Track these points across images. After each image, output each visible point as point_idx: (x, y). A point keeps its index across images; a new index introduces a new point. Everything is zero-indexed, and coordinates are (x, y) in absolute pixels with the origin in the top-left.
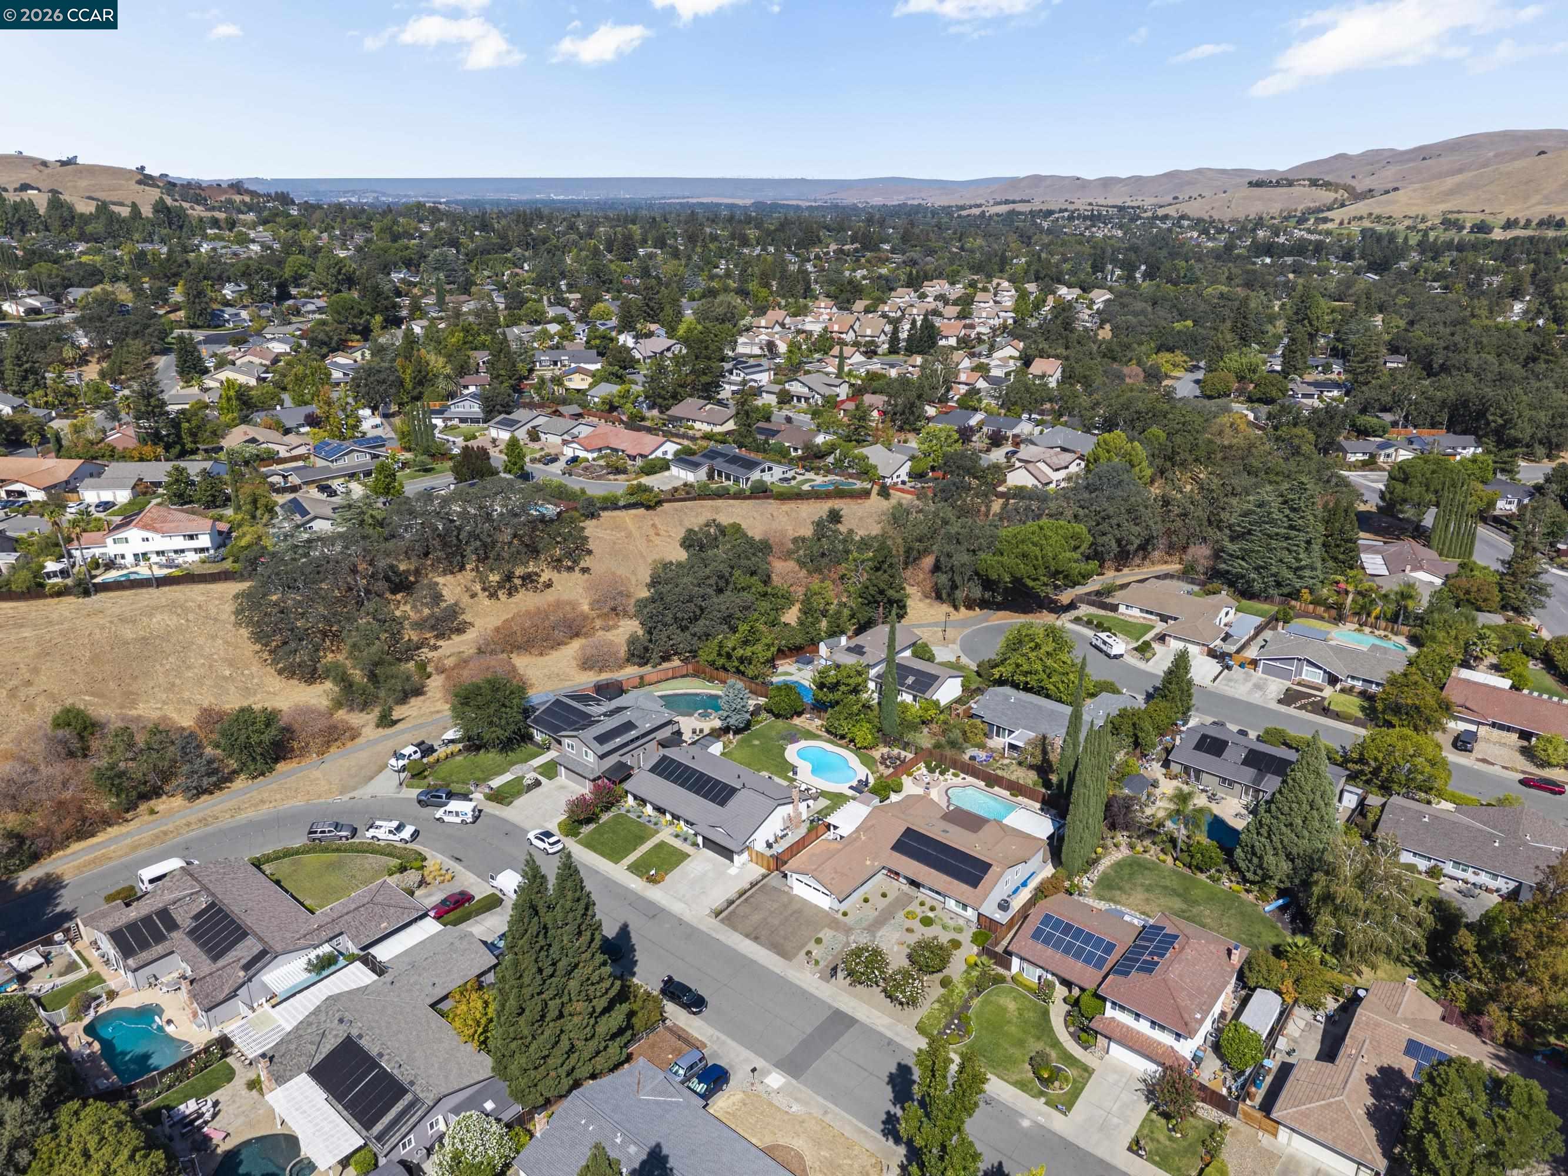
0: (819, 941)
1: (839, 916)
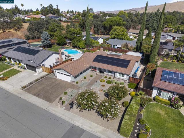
0: (66, 93)
1: (75, 84)
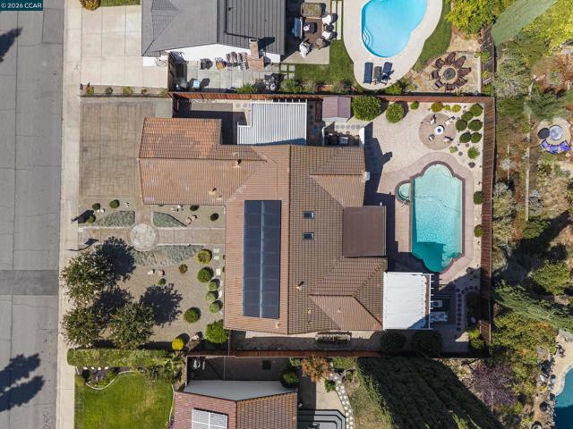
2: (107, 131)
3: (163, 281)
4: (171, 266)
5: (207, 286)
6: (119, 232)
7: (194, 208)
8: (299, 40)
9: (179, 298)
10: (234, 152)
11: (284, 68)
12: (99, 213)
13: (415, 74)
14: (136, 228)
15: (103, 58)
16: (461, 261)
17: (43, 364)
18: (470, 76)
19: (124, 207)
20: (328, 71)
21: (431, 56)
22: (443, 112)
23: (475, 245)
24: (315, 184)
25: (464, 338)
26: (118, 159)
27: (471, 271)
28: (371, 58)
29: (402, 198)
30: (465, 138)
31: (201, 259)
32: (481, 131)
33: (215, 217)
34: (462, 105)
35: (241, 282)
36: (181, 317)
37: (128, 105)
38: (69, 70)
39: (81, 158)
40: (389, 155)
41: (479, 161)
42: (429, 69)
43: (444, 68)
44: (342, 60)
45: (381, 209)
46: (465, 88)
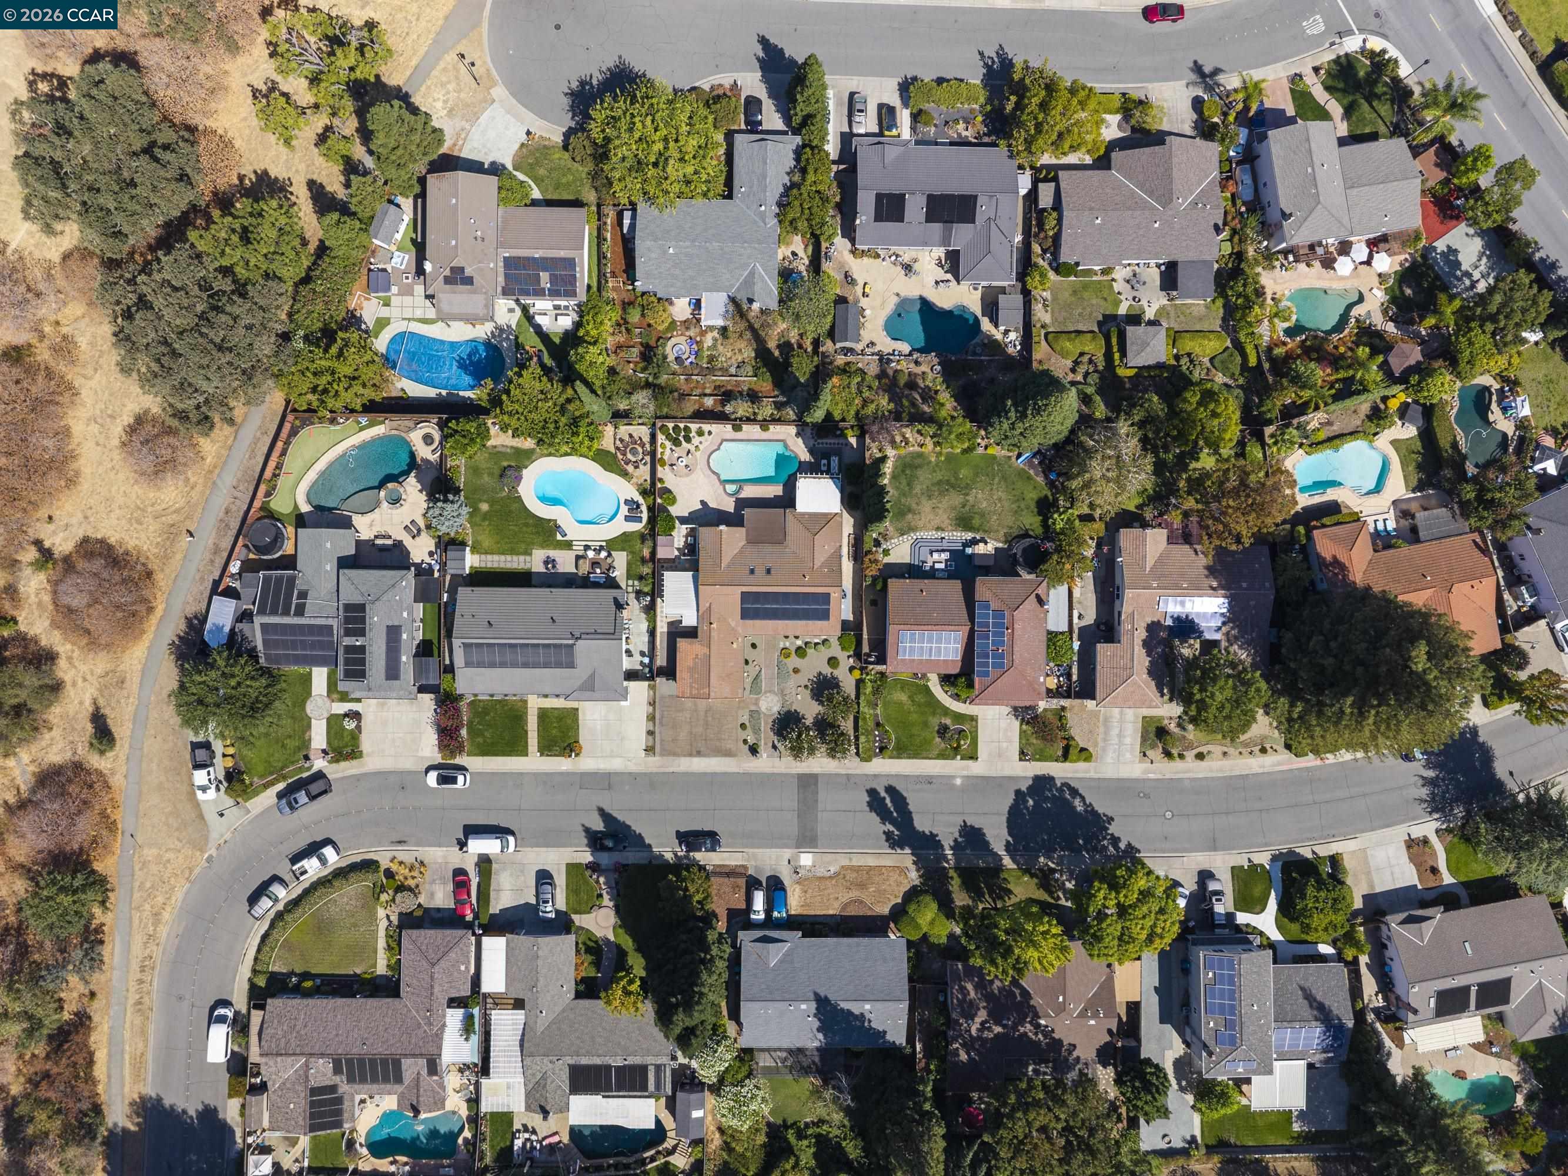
2: (683, 735)
3: (806, 687)
4: (793, 681)
5: (810, 651)
6: (766, 723)
7: (747, 662)
8: (608, 577)
9: (820, 674)
10: (703, 629)
11: (630, 589)
12: (751, 740)
13: (634, 480)
14: (763, 709)
15: (622, 739)
16: (790, 443)
17: (874, 786)
18: (635, 435)
19: (745, 719)
20: (632, 553)
21: (618, 466)
22: (666, 457)
23: (777, 431)
24: (728, 566)
25: (853, 441)
26: (706, 724)
27: (798, 435)
28: (621, 517)
29: (738, 492)
30: (688, 439)
31: (788, 656)
32: (682, 425)
33: (754, 646)
34: (659, 442)
35: (803, 622)
36: (836, 673)
37: (662, 717)
38: (632, 768)
39: (704, 756)
40: (703, 502)
41: (706, 427)
42: (630, 468)
43: (629, 456)
44: (622, 541)
45: (747, 512)
46: (646, 439)
